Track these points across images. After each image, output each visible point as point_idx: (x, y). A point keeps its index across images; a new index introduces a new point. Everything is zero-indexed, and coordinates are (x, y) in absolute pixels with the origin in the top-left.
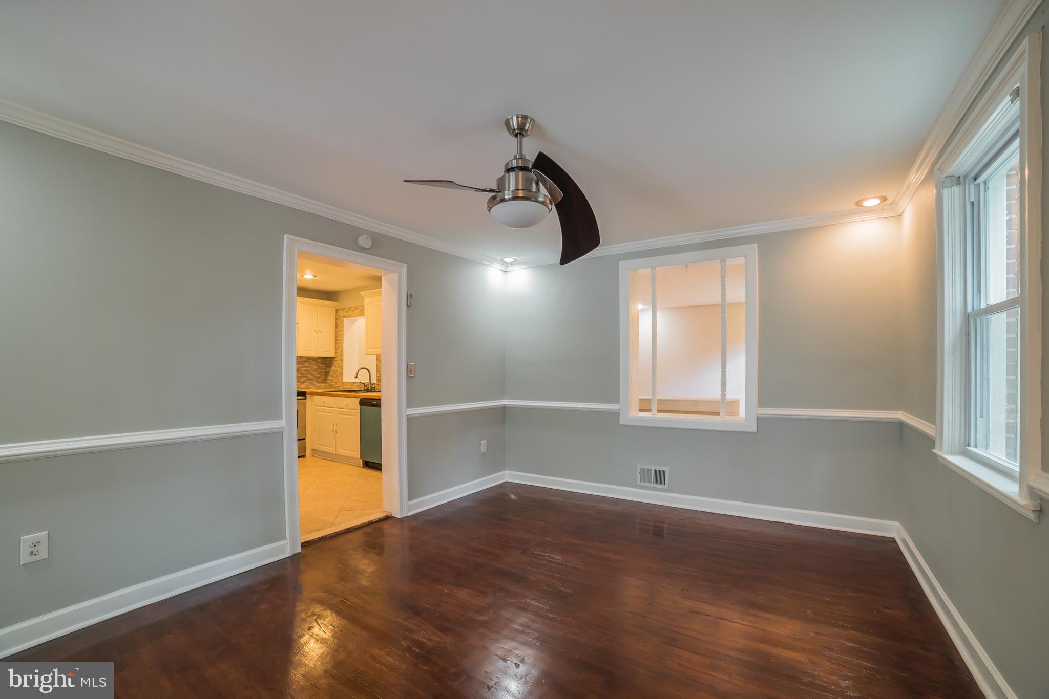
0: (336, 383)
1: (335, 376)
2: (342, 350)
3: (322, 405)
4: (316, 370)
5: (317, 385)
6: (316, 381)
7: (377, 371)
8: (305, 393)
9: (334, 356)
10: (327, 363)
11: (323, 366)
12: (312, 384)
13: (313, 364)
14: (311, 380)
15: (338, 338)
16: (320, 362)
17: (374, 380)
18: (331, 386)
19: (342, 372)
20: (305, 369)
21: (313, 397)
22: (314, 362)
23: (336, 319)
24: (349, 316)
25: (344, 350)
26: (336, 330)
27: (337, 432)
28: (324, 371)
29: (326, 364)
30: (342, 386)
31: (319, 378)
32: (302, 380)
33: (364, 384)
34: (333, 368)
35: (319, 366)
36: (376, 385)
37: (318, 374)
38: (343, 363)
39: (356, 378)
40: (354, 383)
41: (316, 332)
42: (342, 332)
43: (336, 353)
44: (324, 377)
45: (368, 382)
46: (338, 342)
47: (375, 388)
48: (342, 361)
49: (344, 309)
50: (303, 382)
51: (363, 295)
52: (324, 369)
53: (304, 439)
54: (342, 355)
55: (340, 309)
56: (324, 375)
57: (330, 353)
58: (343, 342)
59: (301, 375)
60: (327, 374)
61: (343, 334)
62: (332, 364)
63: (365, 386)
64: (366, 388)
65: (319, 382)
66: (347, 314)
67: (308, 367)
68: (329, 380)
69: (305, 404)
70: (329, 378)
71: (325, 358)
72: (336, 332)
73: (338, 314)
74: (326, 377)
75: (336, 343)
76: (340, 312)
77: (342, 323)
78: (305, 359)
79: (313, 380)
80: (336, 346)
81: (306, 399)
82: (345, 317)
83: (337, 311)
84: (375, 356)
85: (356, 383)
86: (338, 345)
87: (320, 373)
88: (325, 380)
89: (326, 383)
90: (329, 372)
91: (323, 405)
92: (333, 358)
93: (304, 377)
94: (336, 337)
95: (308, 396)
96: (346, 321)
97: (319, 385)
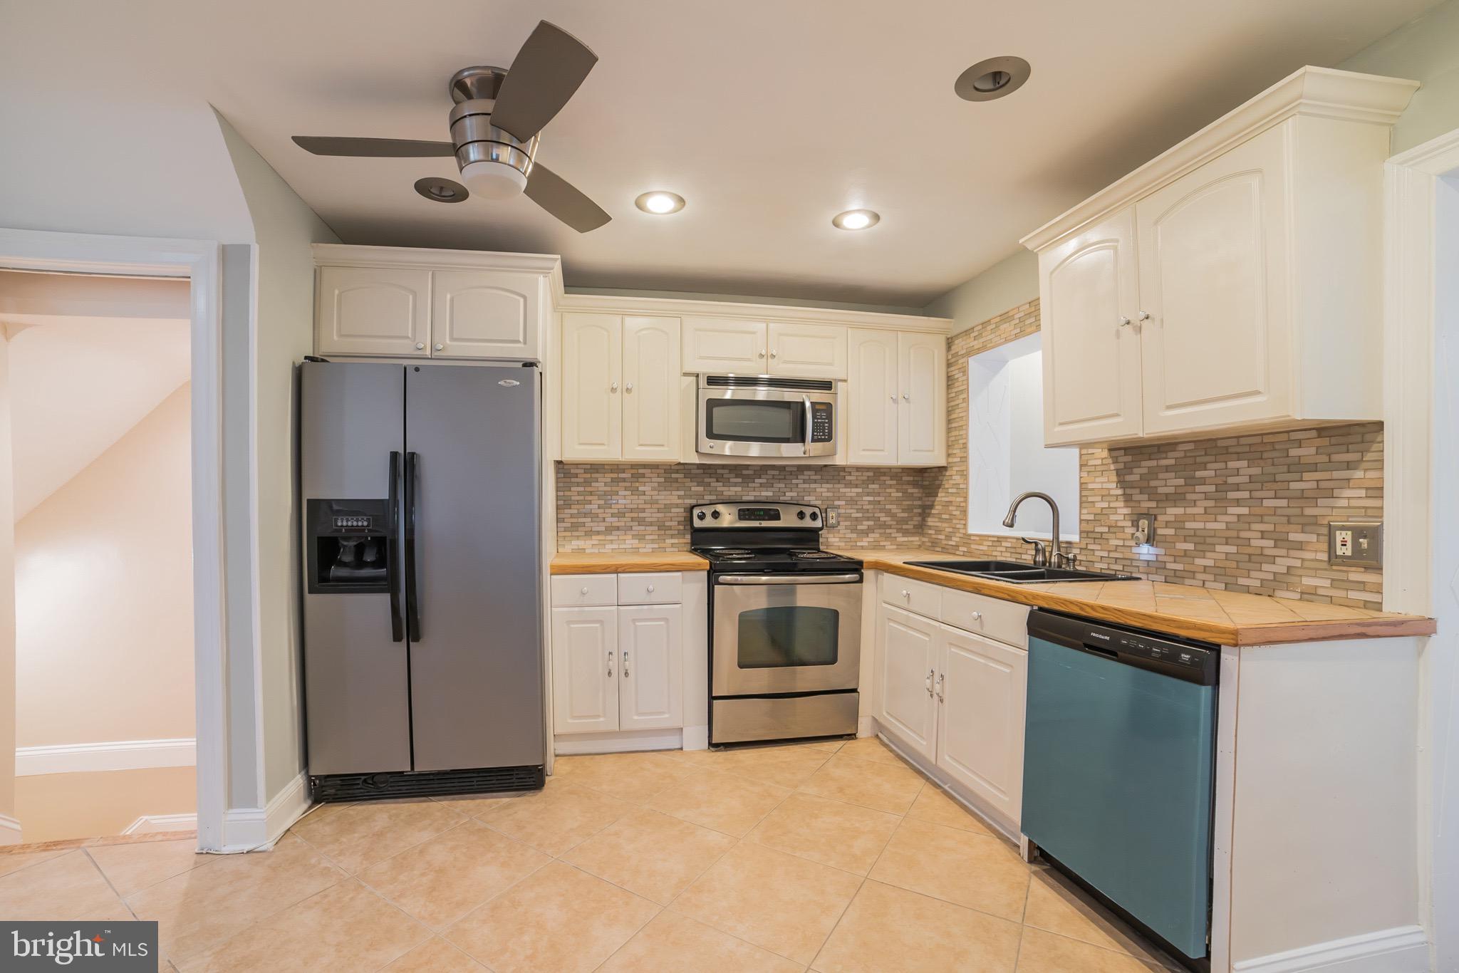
0: (949, 537)
1: (947, 517)
2: (965, 446)
3: (904, 604)
4: (898, 502)
5: (901, 539)
6: (899, 530)
7: (1081, 503)
8: (860, 563)
9: (942, 463)
10: (927, 483)
11: (916, 490)
12: (888, 537)
13: (891, 486)
14: (884, 526)
15: (954, 416)
16: (908, 483)
17: (1070, 534)
18: (934, 546)
19: (966, 506)
20: (871, 498)
21: (880, 576)
22: (894, 482)
23: (949, 365)
24: (979, 350)
25: (971, 446)
26: (948, 394)
27: (942, 701)
28: (920, 503)
29: (922, 487)
30: (965, 544)
31: (905, 521)
32: (864, 526)
33: (1036, 544)
34: (942, 497)
35: (905, 492)
36: (1076, 551)
37: (904, 511)
38: (967, 484)
39: (1011, 525)
40: (1000, 539)
41: (895, 401)
42: (964, 396)
43: (949, 455)
44: (919, 519)
45: (1050, 536)
46: (953, 425)
47: (1074, 560)
48: (964, 475)
49: (967, 332)
50: (866, 533)
51: (1030, 246)
52: (920, 499)
53: (855, 691)
54: (964, 459)
55: (957, 336)
56: (920, 514)
57: (934, 458)
58: (967, 425)
59: (860, 515)
60: (926, 511)
61: (966, 400)
62: (939, 486)
63: (1037, 550)
64: (1040, 558)
65: (906, 533)
66: (977, 344)
67: (879, 494)
68: (930, 527)
69: (858, 599)
70: (931, 521)
71: (922, 471)
72: (949, 400)
73: (955, 348)
74: (924, 520)
75: (949, 430)
76: (959, 346)
77: (965, 371)
78: (871, 474)
79: (890, 527)
80: (948, 437)
81: (861, 581)
82: (970, 353)
83: (950, 343)
84: (1076, 451)
85: (1006, 538)
86: (954, 433)
87: (909, 509)
88: (921, 528)
89: (923, 534)
90: (932, 507)
91: (906, 606)
92: (942, 469)
93: (868, 519)
94: (949, 412)
95: (868, 574)
96: (974, 364)
97: (906, 539)
